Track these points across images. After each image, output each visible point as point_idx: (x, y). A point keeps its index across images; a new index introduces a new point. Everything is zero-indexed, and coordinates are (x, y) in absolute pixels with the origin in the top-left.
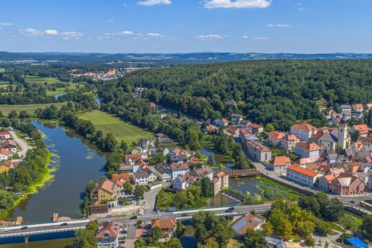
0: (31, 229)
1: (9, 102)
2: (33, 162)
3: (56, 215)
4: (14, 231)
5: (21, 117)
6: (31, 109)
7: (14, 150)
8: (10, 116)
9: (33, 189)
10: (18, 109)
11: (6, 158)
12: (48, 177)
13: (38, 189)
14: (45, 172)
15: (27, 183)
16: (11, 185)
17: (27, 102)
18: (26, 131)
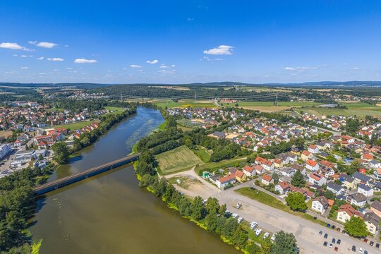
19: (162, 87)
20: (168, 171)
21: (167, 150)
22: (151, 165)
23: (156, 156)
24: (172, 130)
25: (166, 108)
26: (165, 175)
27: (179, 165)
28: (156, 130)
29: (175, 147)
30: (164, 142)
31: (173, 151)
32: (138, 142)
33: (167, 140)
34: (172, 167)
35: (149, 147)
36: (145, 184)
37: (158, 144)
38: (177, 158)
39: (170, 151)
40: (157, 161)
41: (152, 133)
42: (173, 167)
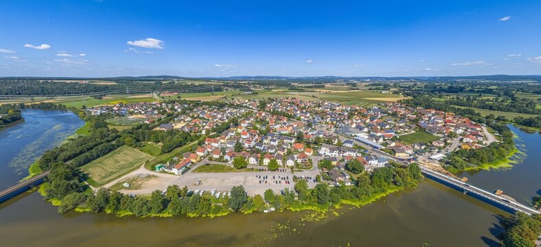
0: (471, 188)
1: (491, 108)
2: (495, 150)
3: (499, 192)
4: (458, 183)
5: (498, 119)
6: (510, 116)
7: (480, 139)
8: (487, 117)
9: (486, 167)
10: (497, 114)
11: (471, 141)
12: (505, 165)
13: (491, 168)
14: (504, 161)
15: (482, 161)
16: (468, 157)
17: (508, 111)
18: (498, 129)
19: (68, 82)
20: (107, 179)
21: (98, 156)
22: (76, 181)
23: (82, 169)
24: (101, 132)
25: (84, 107)
26: (103, 184)
27: (122, 168)
28: (72, 137)
29: (110, 150)
30: (92, 148)
31: (109, 155)
32: (38, 159)
33: (96, 145)
34: (112, 173)
35: (65, 160)
36: (71, 207)
37: (81, 152)
38: (117, 161)
39: (105, 156)
40: (85, 172)
41: (66, 142)
42: (114, 173)
